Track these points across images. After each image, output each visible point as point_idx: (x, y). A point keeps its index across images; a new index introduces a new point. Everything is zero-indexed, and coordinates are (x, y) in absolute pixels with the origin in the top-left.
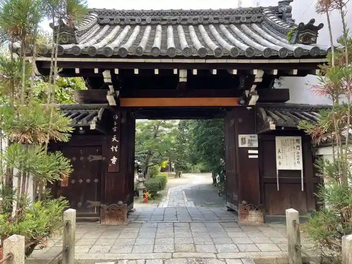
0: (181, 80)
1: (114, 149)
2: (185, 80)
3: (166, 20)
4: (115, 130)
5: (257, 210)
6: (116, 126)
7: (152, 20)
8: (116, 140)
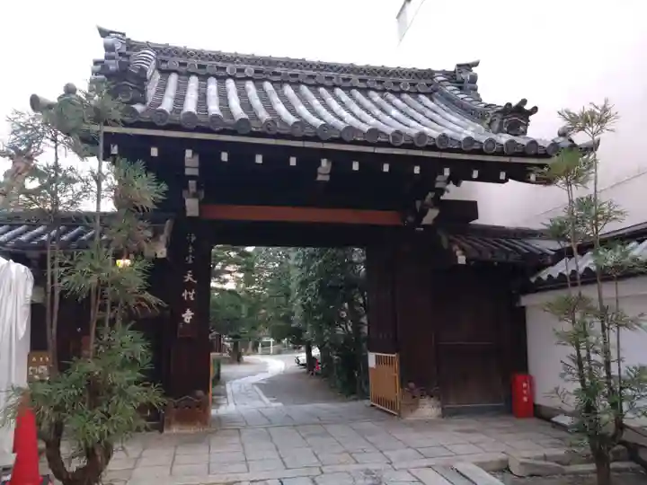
0: (320, 178)
1: (188, 296)
2: (327, 178)
3: (279, 74)
4: (190, 261)
5: (432, 397)
6: (193, 254)
7: (256, 72)
8: (191, 279)
